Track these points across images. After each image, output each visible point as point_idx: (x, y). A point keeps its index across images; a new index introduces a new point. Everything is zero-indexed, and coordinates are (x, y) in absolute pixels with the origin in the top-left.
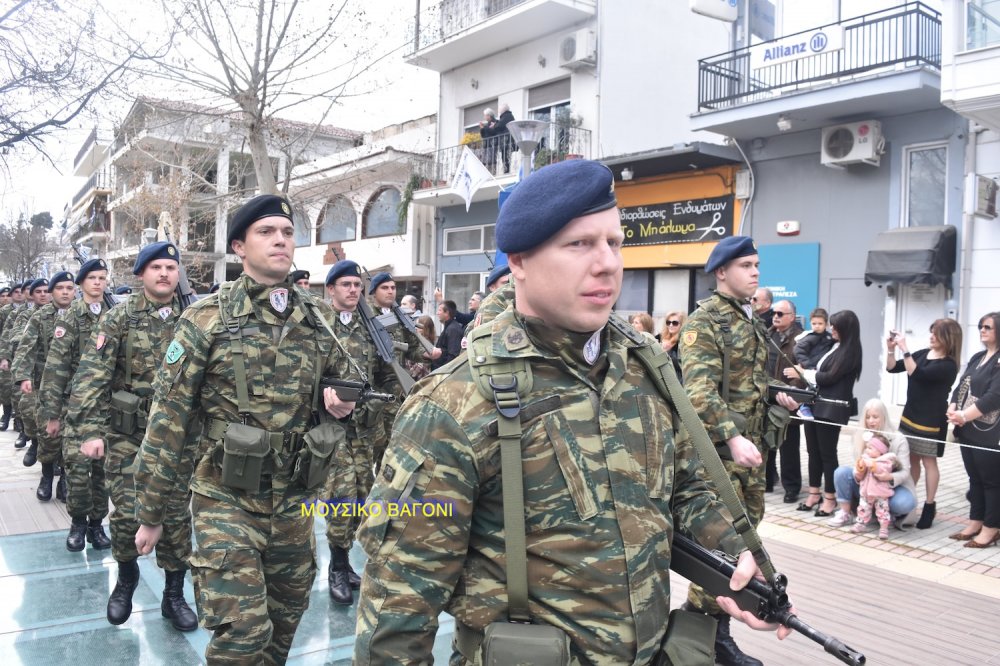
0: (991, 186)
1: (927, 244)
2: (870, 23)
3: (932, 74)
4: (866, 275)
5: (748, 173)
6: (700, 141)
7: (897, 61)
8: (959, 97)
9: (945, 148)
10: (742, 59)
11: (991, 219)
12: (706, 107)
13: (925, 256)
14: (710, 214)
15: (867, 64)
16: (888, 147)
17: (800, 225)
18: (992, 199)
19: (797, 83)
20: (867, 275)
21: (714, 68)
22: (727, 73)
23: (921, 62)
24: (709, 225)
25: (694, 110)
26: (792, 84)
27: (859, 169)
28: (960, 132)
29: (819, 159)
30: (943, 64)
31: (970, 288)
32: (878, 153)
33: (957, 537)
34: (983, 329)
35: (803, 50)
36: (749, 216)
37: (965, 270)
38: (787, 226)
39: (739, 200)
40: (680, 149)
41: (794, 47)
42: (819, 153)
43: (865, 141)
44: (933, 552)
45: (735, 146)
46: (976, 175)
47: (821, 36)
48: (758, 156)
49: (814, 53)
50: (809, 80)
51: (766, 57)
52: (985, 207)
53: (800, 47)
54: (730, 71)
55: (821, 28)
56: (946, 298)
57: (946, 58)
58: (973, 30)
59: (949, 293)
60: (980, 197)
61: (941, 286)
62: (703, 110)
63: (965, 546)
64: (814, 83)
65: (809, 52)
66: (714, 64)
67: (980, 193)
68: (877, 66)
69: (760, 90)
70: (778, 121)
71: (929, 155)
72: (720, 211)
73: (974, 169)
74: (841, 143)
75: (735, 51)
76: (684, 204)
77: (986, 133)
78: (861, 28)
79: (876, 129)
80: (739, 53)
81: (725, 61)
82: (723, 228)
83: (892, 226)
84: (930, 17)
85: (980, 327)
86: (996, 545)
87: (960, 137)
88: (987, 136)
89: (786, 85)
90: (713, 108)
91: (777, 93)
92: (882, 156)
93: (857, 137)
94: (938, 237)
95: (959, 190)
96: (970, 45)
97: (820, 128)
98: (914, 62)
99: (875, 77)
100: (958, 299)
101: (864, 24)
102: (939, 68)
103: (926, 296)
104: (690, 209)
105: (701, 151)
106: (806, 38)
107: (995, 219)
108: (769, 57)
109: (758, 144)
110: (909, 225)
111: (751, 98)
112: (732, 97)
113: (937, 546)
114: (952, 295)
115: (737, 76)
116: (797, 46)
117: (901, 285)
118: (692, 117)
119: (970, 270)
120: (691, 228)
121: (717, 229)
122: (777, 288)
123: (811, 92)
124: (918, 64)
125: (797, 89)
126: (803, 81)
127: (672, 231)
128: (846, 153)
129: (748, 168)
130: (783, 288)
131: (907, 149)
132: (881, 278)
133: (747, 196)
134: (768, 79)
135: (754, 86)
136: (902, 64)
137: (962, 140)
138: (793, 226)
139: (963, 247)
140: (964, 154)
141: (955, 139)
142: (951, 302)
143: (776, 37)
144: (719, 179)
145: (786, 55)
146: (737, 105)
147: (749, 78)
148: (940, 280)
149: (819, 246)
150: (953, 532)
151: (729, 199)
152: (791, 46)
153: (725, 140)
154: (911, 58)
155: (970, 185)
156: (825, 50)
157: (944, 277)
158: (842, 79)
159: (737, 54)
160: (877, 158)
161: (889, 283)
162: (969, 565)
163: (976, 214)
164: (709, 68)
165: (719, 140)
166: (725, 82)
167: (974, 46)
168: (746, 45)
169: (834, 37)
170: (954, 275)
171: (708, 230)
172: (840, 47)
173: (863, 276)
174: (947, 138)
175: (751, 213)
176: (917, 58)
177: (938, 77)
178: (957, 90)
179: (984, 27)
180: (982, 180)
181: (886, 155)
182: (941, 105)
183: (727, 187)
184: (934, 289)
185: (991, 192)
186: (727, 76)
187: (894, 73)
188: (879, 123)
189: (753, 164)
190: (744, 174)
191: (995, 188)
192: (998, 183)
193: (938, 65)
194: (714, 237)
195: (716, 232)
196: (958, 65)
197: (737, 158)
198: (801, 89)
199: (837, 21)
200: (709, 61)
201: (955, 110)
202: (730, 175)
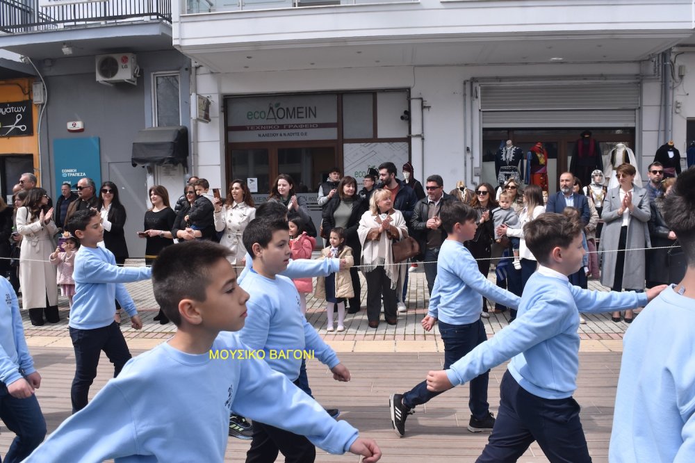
0: (206, 102)
1: (169, 138)
3: (167, 25)
5: (42, 84)
7: (144, 15)
8: (186, 43)
9: (178, 76)
11: (207, 122)
12: (4, 31)
13: (169, 146)
14: (14, 115)
15: (124, 14)
16: (141, 72)
17: (84, 125)
18: (207, 110)
19: (75, 20)
20: (133, 160)
22: (20, 6)
23: (160, 17)
24: (13, 124)
26: (71, 21)
27: (122, 86)
28: (186, 67)
29: (95, 78)
30: (173, 21)
31: (198, 166)
32: (135, 76)
36: (45, 118)
37: (194, 154)
38: (75, 125)
39: (36, 105)
42: (94, 74)
43: (126, 67)
45: (30, 64)
46: (197, 94)
48: (49, 72)
50: (83, 20)
52: (203, 115)
54: (22, 4)
56: (184, 173)
57: (175, 17)
58: (191, 1)
59: (186, 169)
60: (199, 109)
61: (180, 165)
67: (199, 106)
68: (131, 16)
69: (48, 22)
70: (62, 47)
71: (171, 79)
72: (21, 113)
73: (196, 91)
74: (109, 68)
77: (201, 68)
79: (133, 60)
82: (25, 126)
83: (148, 125)
87: (186, 69)
88: (202, 70)
89: (67, 21)
90: (10, 32)
91: (61, 26)
92: (138, 78)
93: (120, 64)
94: (176, 133)
95: (188, 103)
96: (189, 11)
97: (94, 55)
98: (155, 17)
99: (130, 23)
102: (171, 22)
103: (172, 172)
107: (210, 123)
109: (48, 63)
110: (159, 125)
111: (41, 28)
112: (25, 25)
114: (188, 170)
115: (28, 9)
117: (156, 166)
119: (197, 155)
121: (20, 127)
122: (72, 171)
123: (84, 28)
124: (158, 18)
125: (75, 25)
126: (79, 20)
128: (114, 74)
129: (41, 81)
130: (75, 170)
131: (154, 75)
132: (143, 161)
133: (42, 102)
134: (53, 15)
135: (43, 19)
136: (148, 17)
137: (188, 72)
138: (79, 125)
139: (192, 140)
140: (190, 81)
141: (183, 69)
142: (188, 176)
144: (19, 87)
146: (30, 32)
147: (38, 12)
148: (180, 162)
149: (99, 139)
151: (28, 104)
153: (22, 58)
154: (153, 14)
155: (194, 100)
157: (182, 159)
158: (108, 22)
160: (135, 79)
161: (148, 165)
163: (198, 120)
165: (17, 57)
166: (18, 12)
167: (192, 12)
170: (188, 158)
171: (13, 127)
173: (130, 160)
174: (178, 70)
175: (46, 116)
176: (157, 14)
177: (171, 29)
178: (182, 39)
180: (200, 97)
181: (141, 77)
182: (173, 47)
183: (25, 94)
184: (177, 168)
185: (206, 105)
186: (19, 8)
187: (142, 22)
188: (135, 56)
189: (45, 78)
190: (38, 85)
191: (208, 103)
192: (210, 100)
193: (170, 20)
194: (17, 133)
195: (19, 129)
196: (182, 22)
197: (32, 72)
198: (79, 26)
201: (181, 51)
202: (27, 85)
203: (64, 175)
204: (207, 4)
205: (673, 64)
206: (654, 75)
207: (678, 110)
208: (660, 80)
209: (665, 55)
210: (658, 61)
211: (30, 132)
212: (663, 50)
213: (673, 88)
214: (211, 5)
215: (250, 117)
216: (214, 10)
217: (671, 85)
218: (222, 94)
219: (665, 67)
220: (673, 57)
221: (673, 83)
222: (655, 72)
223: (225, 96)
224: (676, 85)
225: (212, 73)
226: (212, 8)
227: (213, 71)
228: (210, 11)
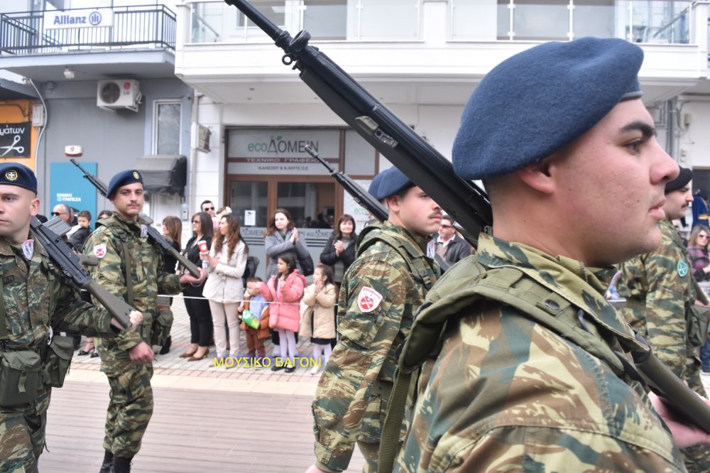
0: (207, 131)
1: (168, 167)
2: (132, 12)
3: (170, 54)
5: (42, 107)
7: (148, 42)
8: (186, 73)
9: (179, 105)
10: (37, 20)
11: (207, 152)
12: (7, 51)
13: (167, 175)
14: (12, 136)
15: (129, 40)
16: (143, 99)
17: (82, 149)
18: (207, 140)
19: (79, 45)
21: (13, 22)
22: (25, 27)
23: (164, 45)
24: (10, 145)
26: (75, 45)
27: (123, 113)
28: (188, 95)
29: (96, 103)
30: (177, 49)
31: (195, 196)
32: (136, 103)
33: (184, 356)
34: (194, 223)
35: (83, 22)
36: (43, 141)
37: (192, 184)
38: (73, 149)
39: (35, 127)
41: (77, 18)
42: (96, 98)
43: (128, 93)
44: (169, 368)
45: (32, 86)
46: (197, 124)
47: (97, 15)
48: (50, 95)
49: (92, 26)
50: (87, 44)
51: (55, 22)
52: (203, 145)
53: (82, 20)
54: (27, 26)
55: (97, 8)
56: (181, 203)
57: (179, 45)
58: (197, 30)
59: (183, 199)
60: (200, 138)
61: (177, 194)
62: (4, 53)
63: (189, 361)
64: (94, 47)
65: (88, 24)
66: (14, 19)
67: (199, 136)
68: (136, 43)
69: (53, 45)
70: (64, 71)
72: (20, 134)
73: (197, 121)
74: (111, 93)
75: (31, 12)
78: (125, 14)
79: (135, 87)
80: (35, 14)
81: (23, 18)
82: (22, 148)
83: (147, 154)
84: (171, 17)
85: (193, 222)
86: (207, 357)
87: (189, 98)
88: (205, 99)
89: (71, 45)
90: (13, 53)
91: (65, 50)
92: (140, 105)
93: (122, 90)
94: (175, 162)
95: (188, 132)
96: (193, 40)
97: (97, 80)
98: (159, 45)
99: (133, 50)
100: (188, 203)
101: (127, 12)
102: (174, 51)
103: (169, 201)
106: (87, 14)
107: (209, 153)
108: (58, 22)
109: (50, 86)
110: (158, 153)
111: (49, 50)
112: (30, 47)
113: (171, 364)
114: (185, 200)
115: (33, 31)
116: (79, 18)
117: (152, 194)
119: (195, 185)
121: (17, 149)
122: (67, 195)
123: (89, 53)
124: (162, 46)
125: (79, 50)
126: (83, 45)
128: (115, 100)
129: (42, 103)
130: (71, 195)
131: (156, 103)
133: (41, 125)
134: (58, 39)
135: (47, 41)
136: (152, 44)
137: (190, 101)
138: (77, 150)
139: (191, 170)
140: (191, 109)
141: (185, 98)
142: (184, 205)
143: (65, 8)
144: (19, 108)
145: (71, 23)
146: (32, 54)
147: (42, 34)
148: (177, 191)
149: (97, 165)
150: (181, 353)
151: (27, 126)
152: (75, 16)
153: (23, 80)
154: (158, 42)
155: (194, 128)
156: (100, 25)
157: (179, 189)
158: (113, 47)
159: (33, 15)
160: (136, 106)
162: (189, 372)
163: (197, 149)
164: (10, 21)
165: (18, 79)
166: (25, 36)
167: (197, 41)
168: (42, 9)
169: (107, 17)
170: (186, 187)
171: (10, 148)
172: (110, 24)
174: (181, 98)
175: (44, 138)
177: (173, 56)
178: (185, 68)
179: (203, 30)
180: (201, 127)
181: (142, 105)
182: (175, 75)
183: (25, 116)
184: (174, 197)
185: (206, 136)
186: (24, 30)
187: (147, 49)
188: (138, 83)
189: (46, 101)
190: (38, 108)
191: (208, 134)
192: (211, 130)
193: (174, 48)
194: (15, 154)
195: (16, 151)
196: (185, 51)
197: (33, 95)
198: (82, 50)
199: (110, 5)
200: (10, 16)
201: (183, 80)
202: (27, 107)
203: (59, 200)
204: (214, 35)
205: (678, 113)
206: (660, 123)
207: (683, 159)
208: (666, 127)
209: (670, 103)
210: (664, 108)
211: (27, 154)
212: (669, 98)
213: (679, 136)
214: (217, 35)
215: (251, 149)
216: (220, 41)
217: (676, 133)
218: (223, 125)
219: (671, 116)
220: (678, 105)
221: (679, 132)
222: (661, 119)
223: (226, 127)
224: (681, 133)
225: (214, 103)
226: (218, 39)
227: (216, 102)
228: (215, 41)
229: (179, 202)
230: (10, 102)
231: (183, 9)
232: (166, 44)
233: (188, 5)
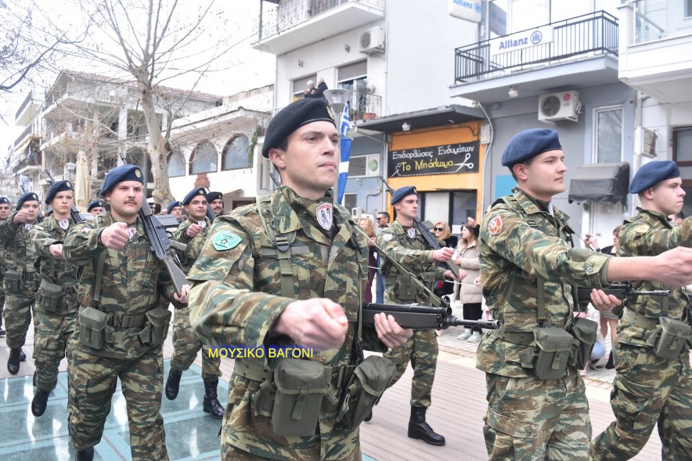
0: (652, 135)
1: (610, 175)
2: (571, 24)
3: (612, 59)
4: (570, 196)
5: (489, 126)
6: (456, 104)
7: (589, 51)
8: (630, 75)
9: (621, 110)
10: (485, 48)
11: (652, 157)
12: (460, 81)
13: (609, 183)
14: (463, 154)
15: (569, 53)
16: (583, 109)
18: (653, 145)
19: (522, 65)
21: (465, 54)
22: (475, 58)
23: (605, 51)
24: (462, 162)
25: (452, 83)
26: (518, 65)
27: (563, 124)
28: (631, 99)
29: (537, 117)
30: (619, 53)
32: (576, 113)
35: (525, 43)
39: (483, 145)
40: (442, 109)
41: (520, 40)
42: (537, 113)
43: (568, 104)
45: (480, 108)
46: (642, 128)
47: (538, 33)
48: (496, 115)
49: (533, 45)
50: (530, 63)
51: (501, 47)
52: (648, 150)
53: (524, 41)
54: (476, 56)
55: (538, 28)
56: (623, 212)
57: (622, 49)
58: (639, 30)
59: (625, 207)
60: (645, 143)
61: (619, 203)
62: (458, 83)
64: (533, 65)
65: (530, 44)
66: (466, 52)
67: (645, 140)
68: (575, 54)
69: (497, 69)
70: (509, 91)
71: (611, 114)
72: (470, 152)
73: (641, 125)
74: (551, 106)
75: (479, 43)
76: (445, 147)
77: (648, 100)
78: (565, 28)
79: (575, 97)
80: (482, 44)
81: (473, 49)
82: (472, 164)
83: (587, 162)
84: (611, 21)
87: (631, 102)
88: (649, 102)
89: (515, 66)
90: (465, 81)
91: (508, 72)
92: (579, 115)
93: (562, 102)
94: (617, 170)
95: (631, 138)
96: (638, 40)
97: (538, 96)
98: (600, 52)
99: (574, 61)
101: (566, 25)
102: (617, 55)
103: (610, 210)
104: (449, 151)
105: (457, 111)
106: (528, 34)
108: (503, 47)
109: (496, 106)
110: (598, 162)
111: (490, 75)
112: (477, 74)
114: (627, 209)
115: (481, 60)
116: (522, 40)
117: (592, 203)
118: (451, 88)
120: (450, 163)
121: (468, 165)
123: (532, 71)
124: (603, 53)
125: (522, 69)
126: (526, 64)
127: (437, 165)
128: (555, 112)
129: (489, 123)
131: (596, 111)
132: (580, 198)
133: (488, 142)
134: (502, 62)
135: (493, 67)
136: (592, 52)
137: (633, 105)
140: (634, 113)
141: (628, 103)
142: (626, 214)
143: (507, 34)
144: (468, 129)
145: (514, 46)
146: (481, 80)
147: (489, 61)
148: (619, 199)
151: (476, 144)
152: (517, 40)
153: (473, 103)
154: (598, 49)
155: (638, 135)
156: (540, 43)
157: (621, 197)
158: (552, 62)
159: (481, 45)
160: (576, 116)
161: (584, 202)
163: (643, 155)
164: (462, 54)
165: (469, 103)
166: (473, 64)
167: (640, 42)
168: (487, 39)
169: (547, 33)
170: (628, 196)
171: (462, 165)
172: (550, 40)
173: (567, 197)
174: (623, 103)
175: (491, 155)
176: (602, 48)
177: (617, 62)
178: (629, 71)
179: (647, 28)
180: (646, 131)
181: (582, 114)
182: (619, 80)
183: (474, 136)
184: (615, 206)
185: (652, 140)
186: (474, 60)
187: (587, 59)
188: (577, 93)
189: (492, 120)
190: (486, 127)
191: (655, 137)
192: (657, 134)
194: (466, 170)
195: (467, 167)
196: (629, 53)
197: (481, 116)
198: (525, 69)
199: (548, 23)
200: (462, 49)
201: (627, 84)
202: (476, 127)
204: (658, 31)
211: (476, 169)
214: (662, 31)
216: (666, 36)
218: (671, 126)
223: (674, 128)
225: (660, 104)
226: (663, 34)
227: (663, 102)
228: (660, 37)
229: (621, 210)
230: (463, 125)
231: (625, 10)
232: (607, 50)
233: (631, 5)
